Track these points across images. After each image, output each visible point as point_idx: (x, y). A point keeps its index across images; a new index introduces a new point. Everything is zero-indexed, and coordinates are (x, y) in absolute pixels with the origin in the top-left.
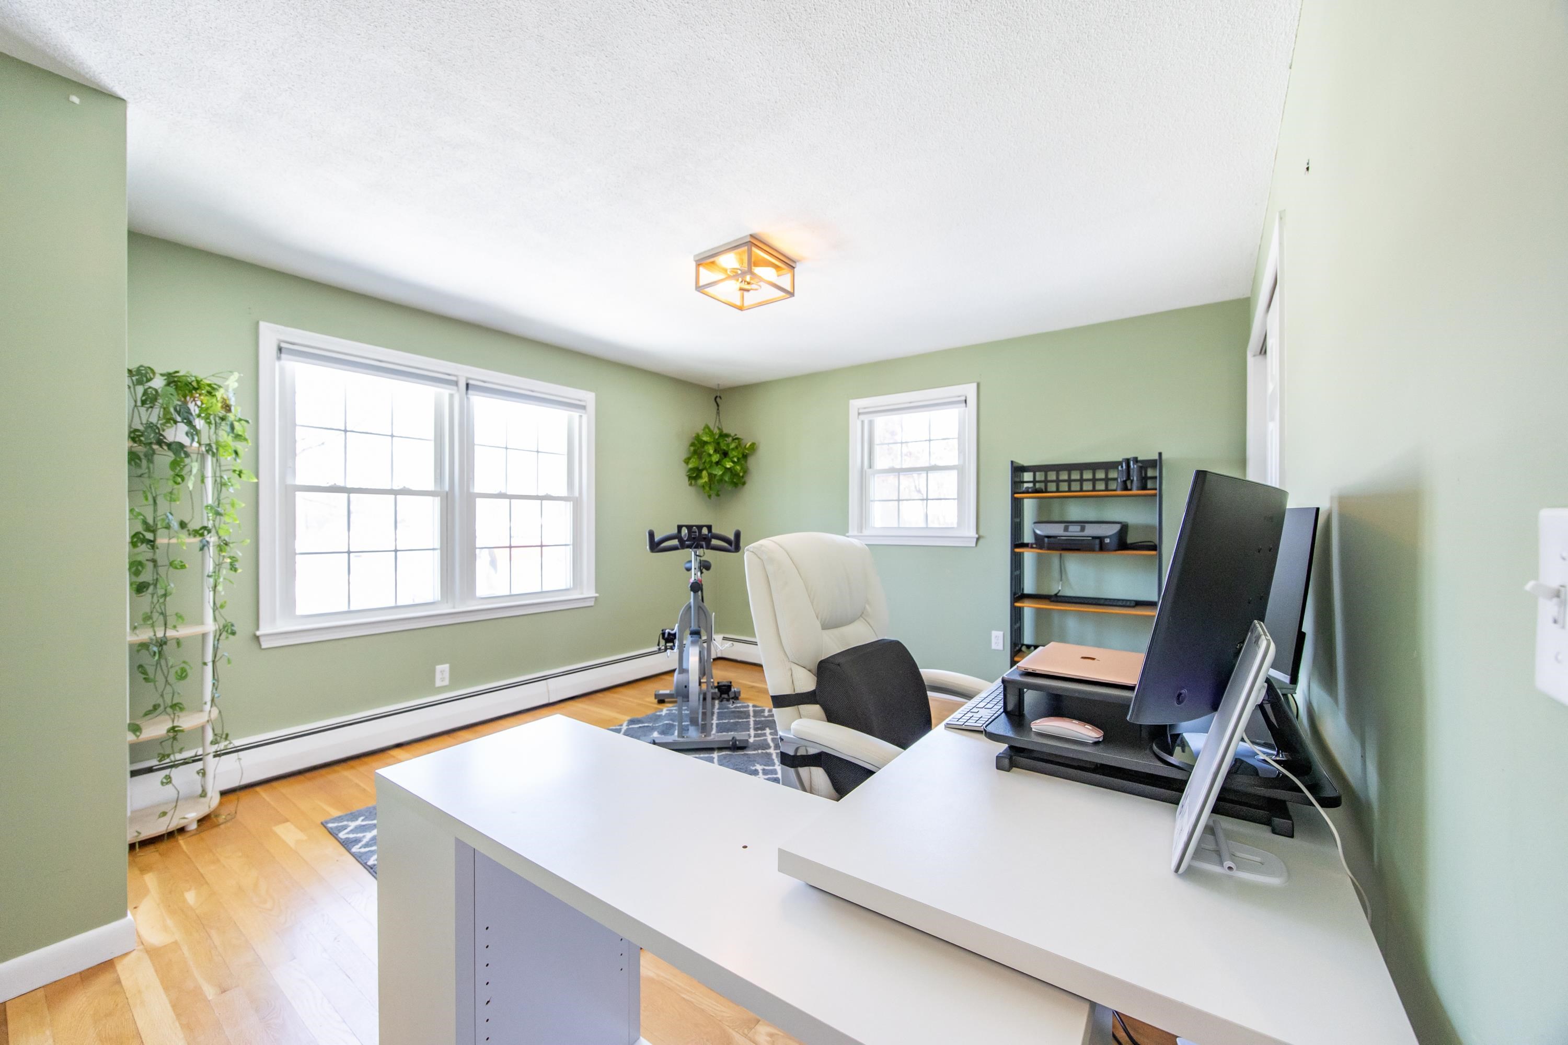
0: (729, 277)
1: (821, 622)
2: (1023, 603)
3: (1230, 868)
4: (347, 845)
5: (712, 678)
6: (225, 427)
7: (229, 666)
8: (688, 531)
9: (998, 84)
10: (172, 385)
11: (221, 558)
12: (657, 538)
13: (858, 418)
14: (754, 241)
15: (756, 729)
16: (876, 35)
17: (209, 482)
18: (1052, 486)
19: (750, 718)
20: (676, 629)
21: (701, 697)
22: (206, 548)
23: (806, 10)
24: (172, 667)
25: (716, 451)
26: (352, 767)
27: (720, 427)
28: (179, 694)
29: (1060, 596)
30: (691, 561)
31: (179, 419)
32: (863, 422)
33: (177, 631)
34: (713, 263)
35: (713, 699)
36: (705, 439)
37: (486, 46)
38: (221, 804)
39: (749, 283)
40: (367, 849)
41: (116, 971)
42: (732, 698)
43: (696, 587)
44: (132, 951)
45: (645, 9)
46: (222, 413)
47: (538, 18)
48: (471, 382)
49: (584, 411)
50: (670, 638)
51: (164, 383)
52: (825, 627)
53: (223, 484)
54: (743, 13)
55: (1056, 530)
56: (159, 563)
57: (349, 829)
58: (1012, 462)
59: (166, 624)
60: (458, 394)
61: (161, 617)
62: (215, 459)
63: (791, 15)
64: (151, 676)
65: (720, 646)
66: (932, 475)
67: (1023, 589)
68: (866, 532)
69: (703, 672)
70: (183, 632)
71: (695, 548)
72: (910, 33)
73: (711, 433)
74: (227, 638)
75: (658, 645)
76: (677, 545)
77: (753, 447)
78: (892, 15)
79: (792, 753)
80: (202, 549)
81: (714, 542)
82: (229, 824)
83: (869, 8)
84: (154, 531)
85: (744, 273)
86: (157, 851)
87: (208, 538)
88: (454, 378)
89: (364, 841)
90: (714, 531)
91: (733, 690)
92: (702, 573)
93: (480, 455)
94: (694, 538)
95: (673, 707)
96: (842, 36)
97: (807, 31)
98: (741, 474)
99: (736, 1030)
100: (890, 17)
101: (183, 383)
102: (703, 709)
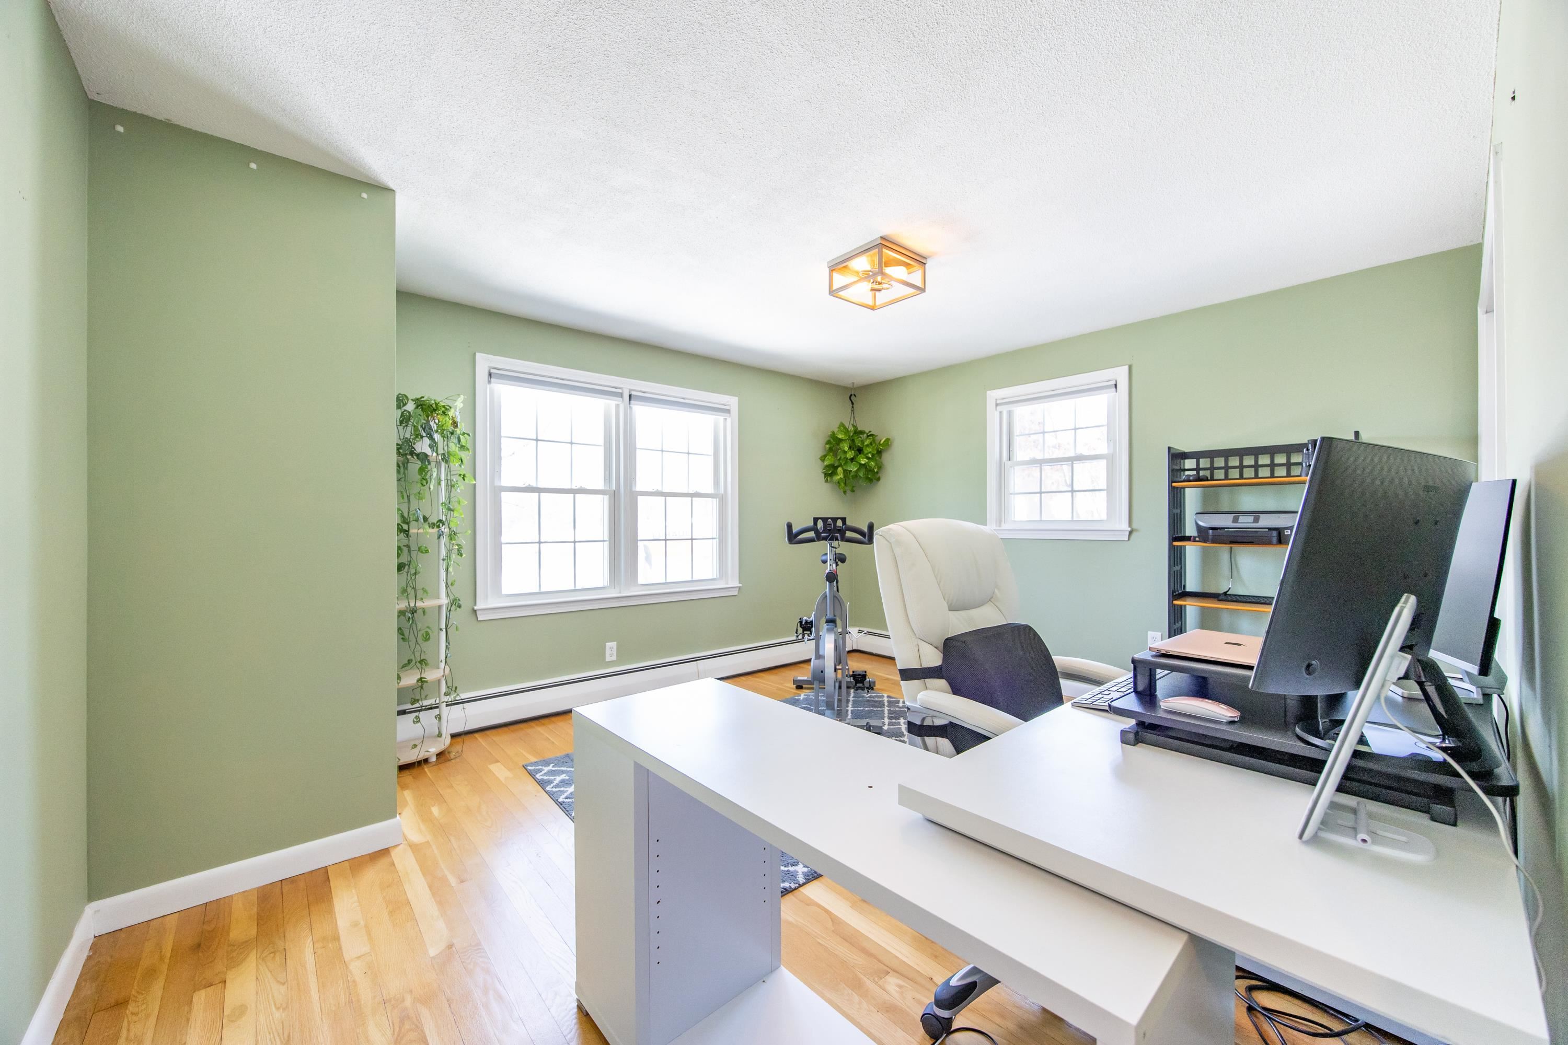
0: (861, 280)
1: (947, 603)
2: (1185, 601)
3: (1364, 841)
4: (542, 784)
5: (847, 666)
6: (454, 439)
7: (457, 632)
8: (823, 523)
9: (1132, 58)
10: (419, 408)
11: (451, 545)
12: (795, 530)
13: (996, 409)
14: (885, 243)
15: (890, 718)
16: (999, 35)
17: (443, 483)
18: (1220, 474)
19: (884, 708)
20: (812, 618)
21: (837, 685)
22: (442, 536)
23: (928, 26)
24: (420, 631)
25: (850, 448)
26: (544, 725)
27: (855, 424)
28: (424, 652)
29: (1230, 595)
30: (827, 554)
31: (424, 434)
32: (1001, 412)
33: (424, 602)
34: (845, 267)
35: (848, 687)
36: (840, 436)
37: (651, 106)
38: (451, 744)
39: (880, 283)
40: (557, 789)
41: (391, 856)
42: (867, 688)
43: (832, 578)
44: (399, 845)
45: (781, 53)
46: (451, 428)
47: (692, 77)
48: (633, 393)
49: (728, 415)
50: (807, 627)
51: (414, 406)
52: (952, 608)
53: (452, 486)
54: (869, 40)
55: (1224, 521)
56: (412, 549)
57: (543, 772)
58: (1169, 448)
59: (416, 597)
60: (622, 403)
61: (413, 590)
62: (447, 466)
63: (915, 32)
64: (407, 636)
65: (856, 638)
66: (1078, 466)
67: (1185, 586)
68: (1004, 526)
69: (839, 660)
70: (427, 603)
71: (829, 540)
72: (1034, 27)
73: (846, 431)
74: (456, 609)
75: (797, 633)
76: (814, 537)
77: (888, 443)
78: (1015, 14)
79: (918, 723)
80: (439, 538)
81: (849, 534)
82: (457, 760)
83: (991, 12)
84: (408, 523)
85: (875, 274)
86: (411, 774)
87: (443, 528)
88: (620, 391)
89: (555, 782)
90: (848, 523)
91: (868, 680)
92: (837, 565)
93: (640, 456)
94: (830, 530)
95: (810, 693)
96: (965, 42)
97: (930, 44)
98: (876, 470)
99: (867, 977)
100: (1012, 16)
101: (427, 406)
102: (839, 696)
